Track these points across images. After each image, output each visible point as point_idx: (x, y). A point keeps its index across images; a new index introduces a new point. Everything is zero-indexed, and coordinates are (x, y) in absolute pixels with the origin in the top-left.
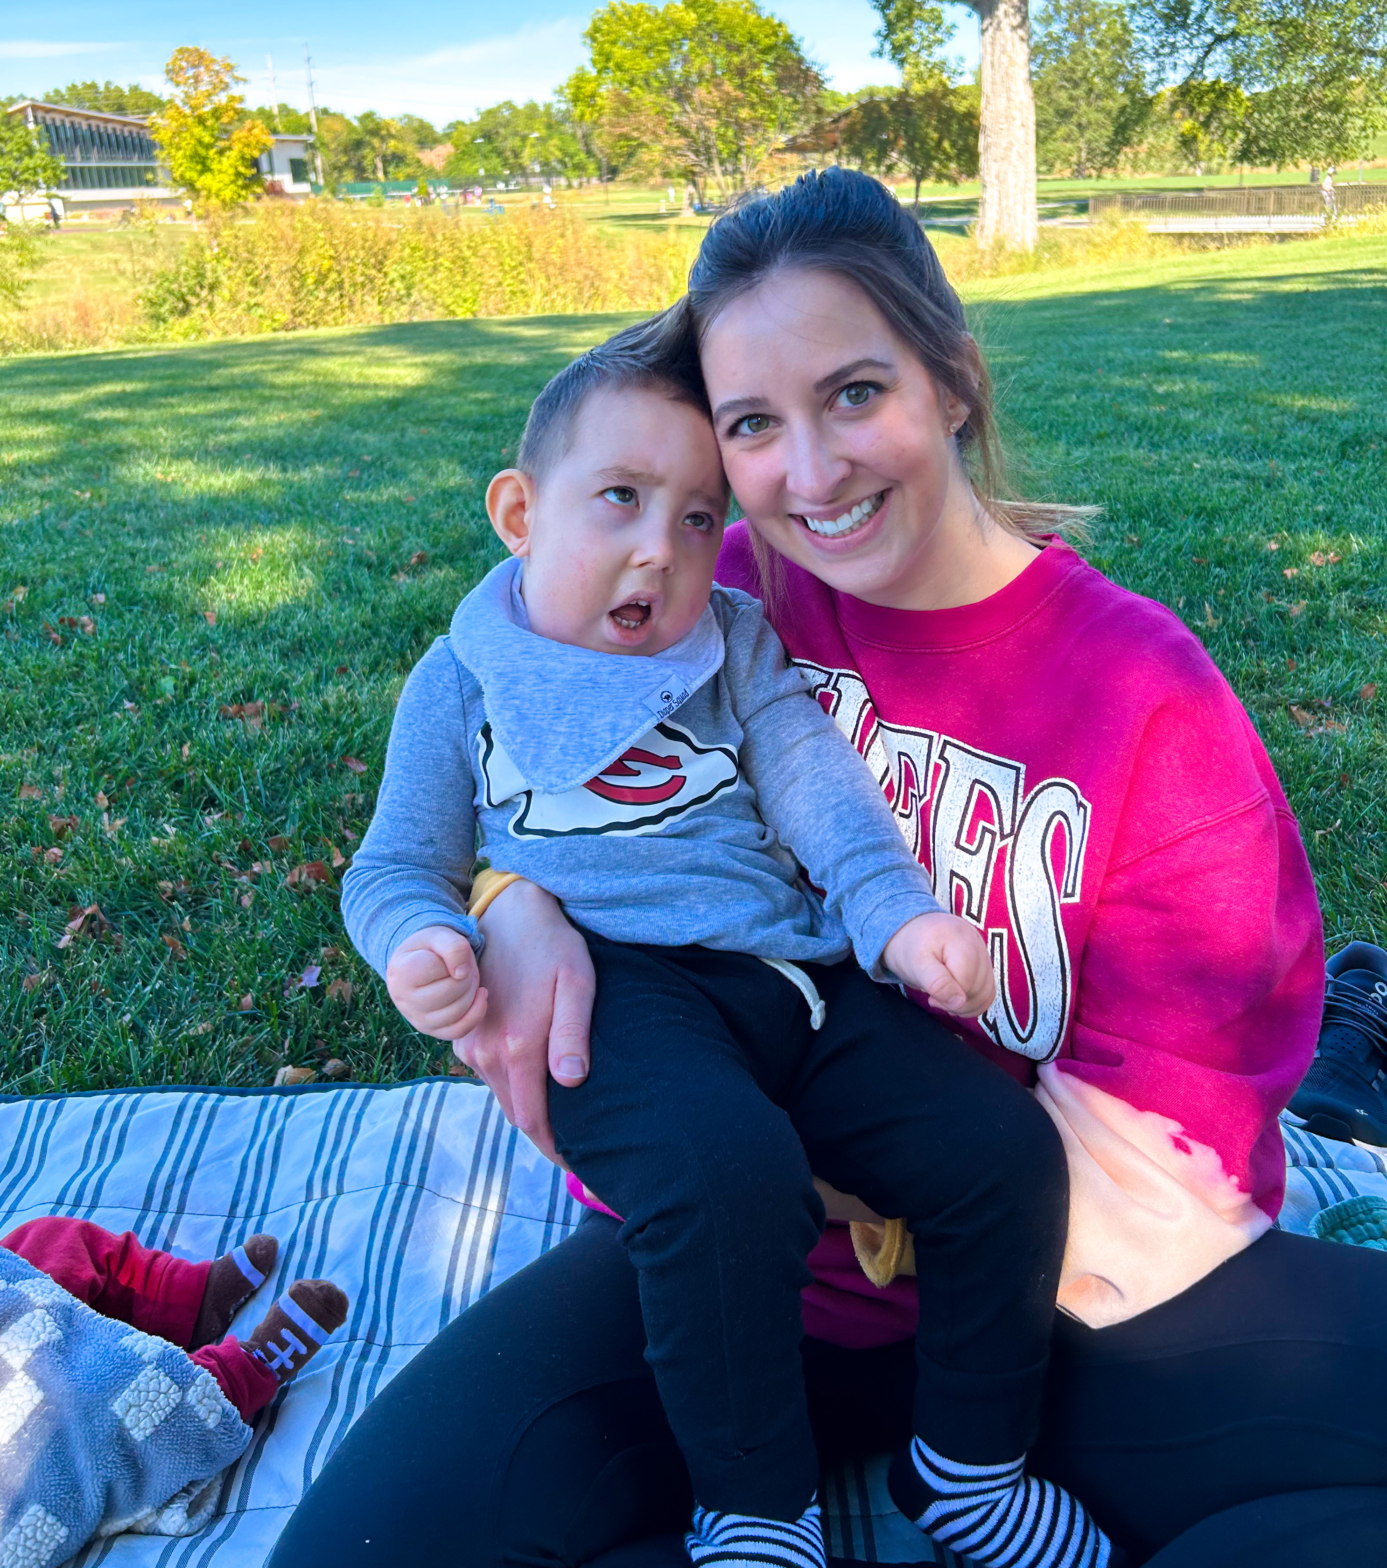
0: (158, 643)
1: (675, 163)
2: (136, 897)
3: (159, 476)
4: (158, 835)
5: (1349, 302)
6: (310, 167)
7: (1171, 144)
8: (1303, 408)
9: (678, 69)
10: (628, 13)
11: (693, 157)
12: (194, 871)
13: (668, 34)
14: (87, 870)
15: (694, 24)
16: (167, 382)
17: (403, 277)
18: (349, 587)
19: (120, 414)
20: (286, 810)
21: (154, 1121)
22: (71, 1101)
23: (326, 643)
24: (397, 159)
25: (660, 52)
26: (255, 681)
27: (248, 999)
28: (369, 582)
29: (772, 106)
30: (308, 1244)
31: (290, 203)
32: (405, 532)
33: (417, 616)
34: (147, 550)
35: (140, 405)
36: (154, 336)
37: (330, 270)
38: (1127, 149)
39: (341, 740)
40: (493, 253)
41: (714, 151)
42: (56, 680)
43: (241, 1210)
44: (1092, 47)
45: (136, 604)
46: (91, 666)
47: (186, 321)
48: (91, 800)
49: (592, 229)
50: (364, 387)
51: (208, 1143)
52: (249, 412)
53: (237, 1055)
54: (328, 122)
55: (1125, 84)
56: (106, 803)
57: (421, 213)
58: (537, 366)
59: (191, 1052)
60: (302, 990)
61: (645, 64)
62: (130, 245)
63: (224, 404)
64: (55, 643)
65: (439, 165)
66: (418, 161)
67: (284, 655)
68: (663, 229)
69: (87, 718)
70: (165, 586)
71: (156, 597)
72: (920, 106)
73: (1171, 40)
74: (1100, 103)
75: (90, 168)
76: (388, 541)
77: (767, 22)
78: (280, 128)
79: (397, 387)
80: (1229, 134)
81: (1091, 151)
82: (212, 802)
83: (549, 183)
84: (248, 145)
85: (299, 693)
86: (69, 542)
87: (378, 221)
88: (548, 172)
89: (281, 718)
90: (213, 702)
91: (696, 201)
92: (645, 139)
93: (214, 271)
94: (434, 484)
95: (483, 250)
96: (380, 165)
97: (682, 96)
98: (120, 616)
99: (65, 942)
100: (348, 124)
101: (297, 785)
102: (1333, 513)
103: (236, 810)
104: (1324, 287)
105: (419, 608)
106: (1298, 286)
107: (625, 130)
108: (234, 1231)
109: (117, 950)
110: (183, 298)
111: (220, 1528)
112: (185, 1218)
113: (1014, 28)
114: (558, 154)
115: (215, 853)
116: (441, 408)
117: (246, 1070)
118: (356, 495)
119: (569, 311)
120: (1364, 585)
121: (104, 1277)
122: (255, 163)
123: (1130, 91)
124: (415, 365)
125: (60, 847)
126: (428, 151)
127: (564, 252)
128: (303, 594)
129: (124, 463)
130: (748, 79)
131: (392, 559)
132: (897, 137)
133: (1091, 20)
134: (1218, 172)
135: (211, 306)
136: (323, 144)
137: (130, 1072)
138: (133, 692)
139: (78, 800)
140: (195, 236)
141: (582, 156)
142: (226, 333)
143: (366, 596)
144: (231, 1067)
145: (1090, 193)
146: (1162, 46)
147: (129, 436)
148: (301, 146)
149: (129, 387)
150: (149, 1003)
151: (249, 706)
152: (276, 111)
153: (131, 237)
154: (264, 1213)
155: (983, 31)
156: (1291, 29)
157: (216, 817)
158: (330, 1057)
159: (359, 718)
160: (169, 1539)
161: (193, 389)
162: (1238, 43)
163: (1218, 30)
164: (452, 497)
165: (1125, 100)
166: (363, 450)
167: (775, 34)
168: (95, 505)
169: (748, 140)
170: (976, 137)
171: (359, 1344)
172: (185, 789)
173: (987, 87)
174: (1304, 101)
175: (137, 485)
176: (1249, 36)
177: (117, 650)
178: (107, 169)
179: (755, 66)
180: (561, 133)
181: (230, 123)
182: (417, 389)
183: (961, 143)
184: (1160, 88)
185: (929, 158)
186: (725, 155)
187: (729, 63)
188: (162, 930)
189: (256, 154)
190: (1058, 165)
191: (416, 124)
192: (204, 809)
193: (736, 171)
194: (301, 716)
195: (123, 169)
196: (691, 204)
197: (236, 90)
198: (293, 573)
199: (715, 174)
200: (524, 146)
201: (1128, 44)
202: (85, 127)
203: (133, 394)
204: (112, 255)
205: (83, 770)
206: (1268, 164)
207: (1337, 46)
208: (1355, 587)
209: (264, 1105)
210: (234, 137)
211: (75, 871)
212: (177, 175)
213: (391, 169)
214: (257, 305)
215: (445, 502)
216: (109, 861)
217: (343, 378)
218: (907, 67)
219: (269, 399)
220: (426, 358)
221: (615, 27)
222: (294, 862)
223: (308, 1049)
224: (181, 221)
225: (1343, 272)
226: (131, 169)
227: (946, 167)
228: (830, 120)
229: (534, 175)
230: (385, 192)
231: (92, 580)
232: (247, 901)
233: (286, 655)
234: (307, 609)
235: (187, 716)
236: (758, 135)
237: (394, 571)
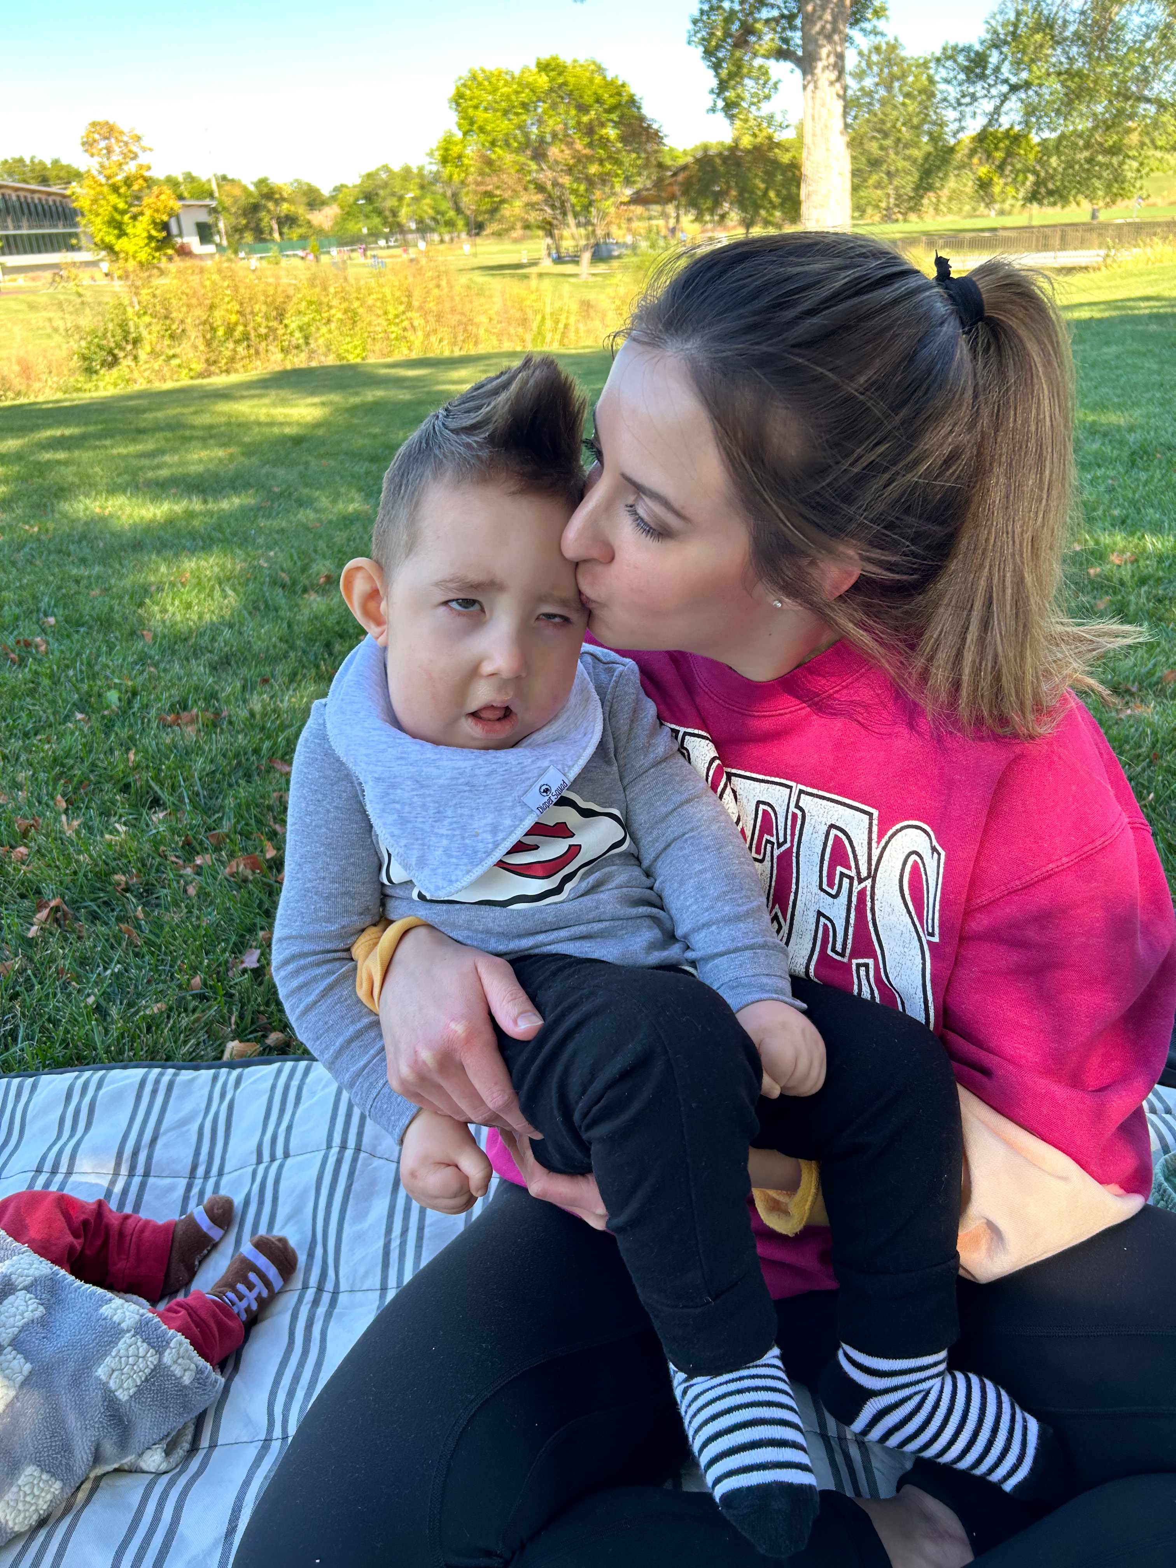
0: (103, 659)
1: (534, 217)
2: (94, 889)
3: (97, 510)
4: (111, 833)
5: (1128, 327)
6: (214, 230)
7: (969, 186)
8: (1094, 423)
9: (534, 130)
10: (487, 78)
11: (549, 211)
12: (144, 865)
13: (523, 97)
14: (49, 866)
15: (546, 87)
16: (100, 427)
17: (301, 329)
18: (267, 605)
19: (61, 455)
20: (222, 808)
21: (117, 1097)
22: (45, 1079)
23: (249, 657)
24: (289, 220)
25: (517, 114)
26: (189, 693)
27: (197, 981)
28: (284, 601)
29: (618, 162)
30: (261, 1203)
31: (198, 262)
32: (313, 555)
33: (328, 631)
34: (89, 577)
35: (78, 447)
36: (88, 386)
37: (236, 324)
38: (931, 194)
39: (267, 744)
40: (379, 304)
41: (568, 205)
42: (16, 696)
43: (201, 1171)
44: (901, 99)
45: (83, 625)
46: (46, 682)
47: (115, 371)
48: (51, 803)
49: (463, 279)
50: (271, 424)
51: (168, 1114)
52: (174, 451)
53: (190, 1031)
54: (228, 188)
55: (930, 134)
56: (64, 805)
57: (314, 269)
58: (420, 403)
59: (149, 1029)
60: (245, 971)
61: (505, 125)
62: (60, 304)
63: (149, 445)
64: (13, 662)
65: (327, 225)
66: (309, 222)
67: (213, 668)
68: (526, 277)
69: (44, 728)
70: (106, 610)
71: (99, 619)
72: (749, 158)
73: (971, 90)
74: (907, 152)
75: (21, 236)
76: (299, 563)
77: (612, 83)
78: (186, 194)
79: (298, 424)
80: (1021, 177)
81: (898, 197)
82: (156, 802)
83: (424, 238)
84: (157, 211)
85: (228, 702)
86: (22, 572)
87: (277, 278)
88: (423, 229)
89: (214, 724)
90: (153, 712)
91: (554, 252)
92: (507, 194)
93: (137, 327)
94: (335, 510)
95: (370, 301)
96: (276, 227)
97: (539, 155)
98: (69, 636)
99: (33, 932)
100: (245, 189)
101: (230, 786)
102: (1127, 516)
103: (177, 809)
104: (1106, 314)
105: (329, 624)
106: (1084, 314)
107: (490, 188)
108: (195, 1191)
109: (80, 938)
110: (110, 352)
111: (195, 1464)
112: (151, 1180)
113: (832, 83)
114: (431, 212)
115: (162, 848)
116: (339, 443)
117: (198, 1044)
118: (269, 523)
119: (447, 354)
120: (1159, 581)
121: (81, 1240)
122: (165, 226)
123: (935, 139)
124: (314, 405)
125: (26, 846)
126: (316, 213)
127: (439, 300)
128: (227, 613)
129: (66, 499)
130: (596, 137)
131: (304, 581)
132: (729, 188)
133: (899, 74)
134: (1010, 213)
135: (136, 358)
136: (224, 208)
137: (95, 1049)
138: (83, 705)
139: (40, 803)
140: (115, 295)
141: (452, 213)
142: (150, 381)
143: (282, 613)
144: (185, 1042)
145: (898, 236)
146: (964, 96)
147: (69, 474)
148: (204, 211)
149: (68, 432)
150: (110, 985)
151: (185, 715)
152: (181, 179)
153: (62, 297)
154: (220, 1174)
155: (805, 87)
156: (1077, 79)
157: (161, 815)
158: (274, 1029)
159: (282, 723)
160: (150, 1477)
161: (123, 432)
162: (1031, 93)
163: (1014, 80)
164: (352, 522)
165: (930, 148)
166: (272, 483)
167: (619, 94)
168: (43, 537)
169: (597, 194)
170: (798, 187)
171: (310, 1294)
172: (133, 790)
173: (808, 140)
174: (1087, 146)
175: (78, 519)
176: (1040, 86)
177: (67, 667)
178: (36, 235)
179: (603, 125)
180: (434, 193)
181: (140, 190)
182: (317, 425)
183: (784, 192)
184: (960, 136)
185: (757, 207)
186: (578, 209)
187: (579, 123)
188: (119, 919)
189: (165, 218)
190: (869, 210)
191: (305, 188)
192: (150, 808)
193: (588, 223)
194: (231, 723)
195: (50, 235)
196: (549, 254)
197: (143, 159)
198: (217, 593)
199: (568, 226)
200: (400, 206)
201: (933, 95)
202: (14, 198)
203: (71, 437)
204: (46, 314)
205: (42, 776)
206: (1054, 204)
207: (1118, 94)
208: (1151, 583)
209: (215, 1078)
210: (145, 203)
211: (39, 868)
212: (97, 239)
213: (285, 230)
214: (174, 356)
215: (346, 527)
216: (69, 859)
217: (253, 418)
218: (738, 123)
219: (191, 438)
220: (323, 399)
221: (477, 92)
222: (232, 855)
223: (253, 1022)
224: (102, 281)
225: (1122, 300)
226: (57, 234)
227: (772, 215)
228: (669, 173)
229: (411, 231)
230: (281, 250)
231: (43, 605)
232: (192, 891)
233: (215, 668)
234: (231, 626)
235: (131, 726)
236: (607, 189)
237: (305, 590)
